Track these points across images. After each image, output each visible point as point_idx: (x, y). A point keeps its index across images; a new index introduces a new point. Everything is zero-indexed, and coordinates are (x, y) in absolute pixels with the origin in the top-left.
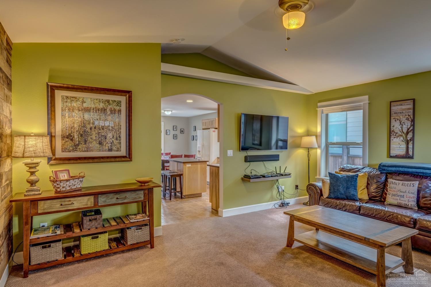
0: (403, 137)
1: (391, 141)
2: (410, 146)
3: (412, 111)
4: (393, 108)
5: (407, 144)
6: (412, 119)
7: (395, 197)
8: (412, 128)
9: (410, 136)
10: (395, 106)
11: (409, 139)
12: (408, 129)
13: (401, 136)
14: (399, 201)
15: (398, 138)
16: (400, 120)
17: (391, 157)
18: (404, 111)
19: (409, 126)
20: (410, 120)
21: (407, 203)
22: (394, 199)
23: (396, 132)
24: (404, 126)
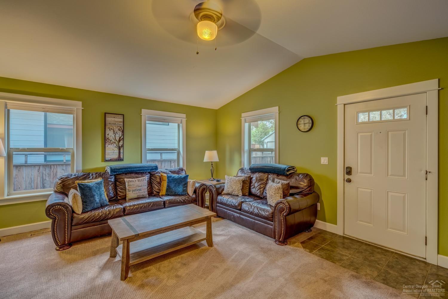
0: (116, 144)
1: (106, 147)
2: (122, 151)
3: (122, 124)
4: (107, 119)
5: (120, 149)
6: (123, 130)
7: (135, 192)
8: (122, 137)
9: (121, 143)
10: (109, 117)
11: (120, 146)
12: (120, 138)
13: (114, 143)
14: (138, 194)
15: (112, 145)
16: (113, 130)
17: (107, 161)
18: (117, 123)
19: (121, 136)
20: (121, 130)
21: (143, 194)
22: (134, 194)
23: (110, 139)
24: (117, 135)
